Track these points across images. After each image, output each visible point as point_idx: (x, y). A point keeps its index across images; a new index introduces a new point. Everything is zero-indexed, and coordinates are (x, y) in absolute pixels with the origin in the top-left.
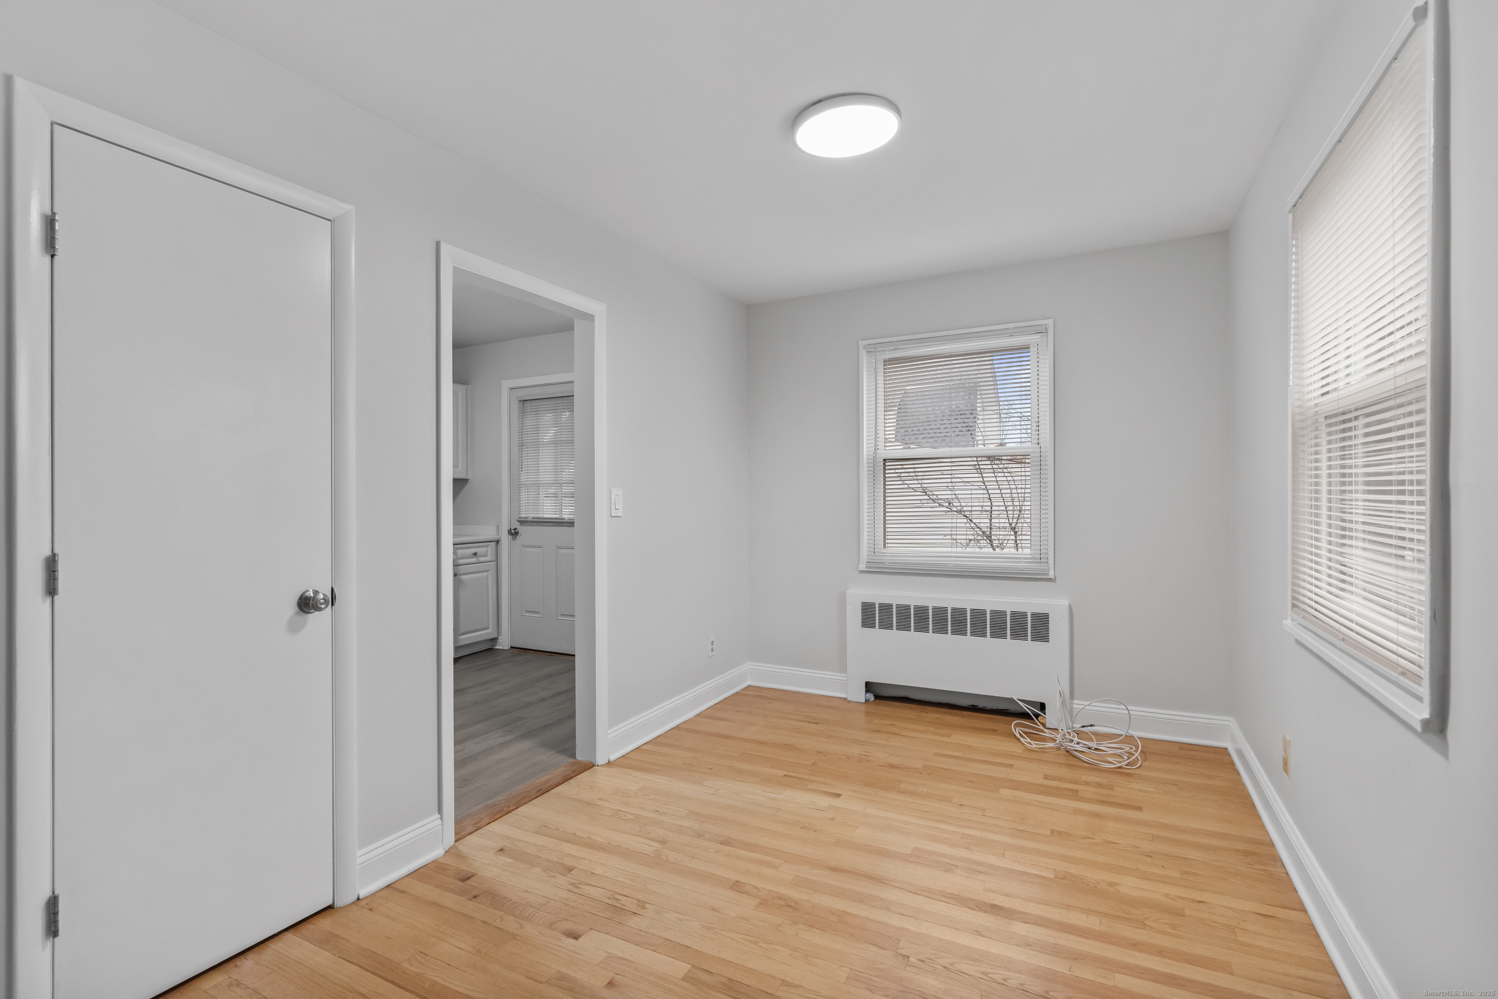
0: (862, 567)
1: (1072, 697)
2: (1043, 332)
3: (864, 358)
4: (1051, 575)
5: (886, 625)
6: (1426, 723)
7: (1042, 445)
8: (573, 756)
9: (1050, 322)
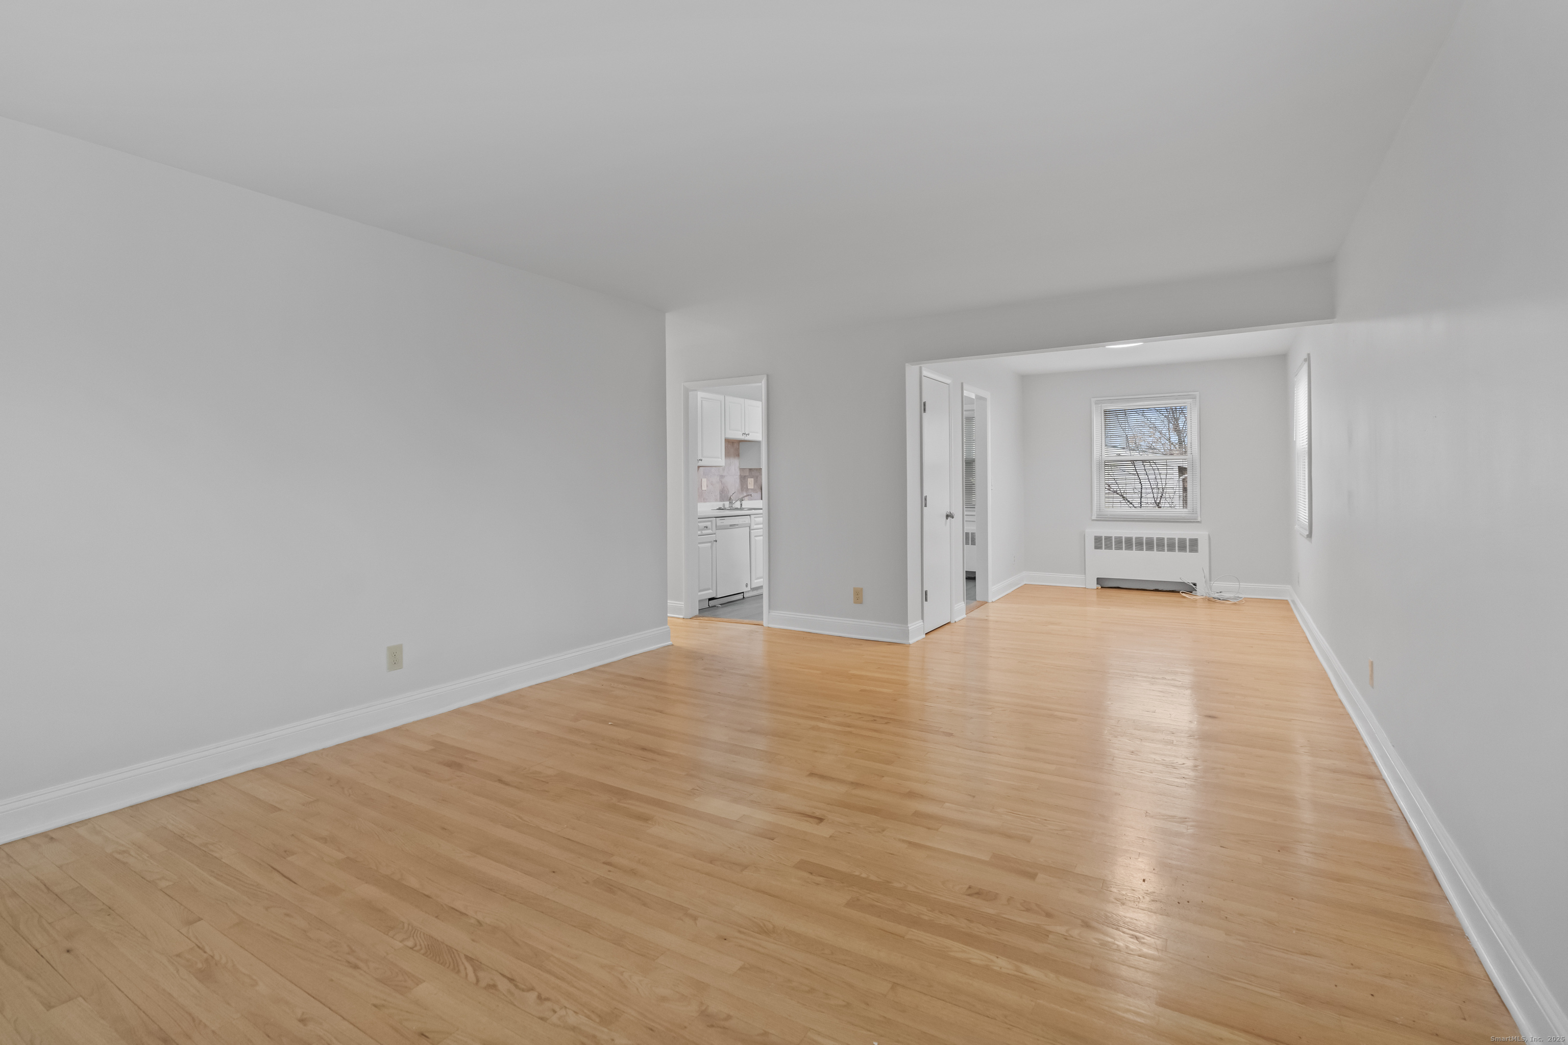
0: (1094, 517)
1: (1210, 580)
2: (1194, 398)
3: (1094, 407)
4: (1199, 519)
5: (1108, 547)
6: (1307, 535)
7: (1194, 454)
8: (975, 599)
9: (1197, 393)
